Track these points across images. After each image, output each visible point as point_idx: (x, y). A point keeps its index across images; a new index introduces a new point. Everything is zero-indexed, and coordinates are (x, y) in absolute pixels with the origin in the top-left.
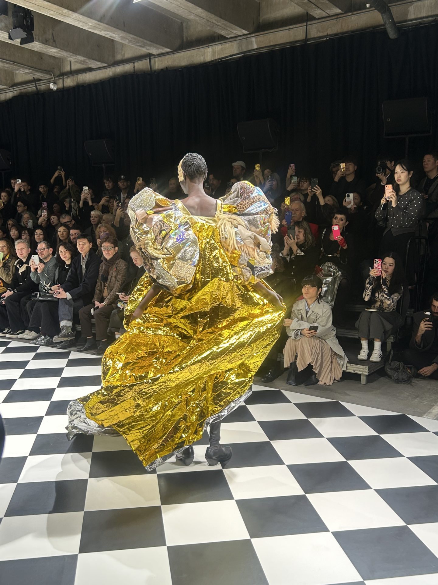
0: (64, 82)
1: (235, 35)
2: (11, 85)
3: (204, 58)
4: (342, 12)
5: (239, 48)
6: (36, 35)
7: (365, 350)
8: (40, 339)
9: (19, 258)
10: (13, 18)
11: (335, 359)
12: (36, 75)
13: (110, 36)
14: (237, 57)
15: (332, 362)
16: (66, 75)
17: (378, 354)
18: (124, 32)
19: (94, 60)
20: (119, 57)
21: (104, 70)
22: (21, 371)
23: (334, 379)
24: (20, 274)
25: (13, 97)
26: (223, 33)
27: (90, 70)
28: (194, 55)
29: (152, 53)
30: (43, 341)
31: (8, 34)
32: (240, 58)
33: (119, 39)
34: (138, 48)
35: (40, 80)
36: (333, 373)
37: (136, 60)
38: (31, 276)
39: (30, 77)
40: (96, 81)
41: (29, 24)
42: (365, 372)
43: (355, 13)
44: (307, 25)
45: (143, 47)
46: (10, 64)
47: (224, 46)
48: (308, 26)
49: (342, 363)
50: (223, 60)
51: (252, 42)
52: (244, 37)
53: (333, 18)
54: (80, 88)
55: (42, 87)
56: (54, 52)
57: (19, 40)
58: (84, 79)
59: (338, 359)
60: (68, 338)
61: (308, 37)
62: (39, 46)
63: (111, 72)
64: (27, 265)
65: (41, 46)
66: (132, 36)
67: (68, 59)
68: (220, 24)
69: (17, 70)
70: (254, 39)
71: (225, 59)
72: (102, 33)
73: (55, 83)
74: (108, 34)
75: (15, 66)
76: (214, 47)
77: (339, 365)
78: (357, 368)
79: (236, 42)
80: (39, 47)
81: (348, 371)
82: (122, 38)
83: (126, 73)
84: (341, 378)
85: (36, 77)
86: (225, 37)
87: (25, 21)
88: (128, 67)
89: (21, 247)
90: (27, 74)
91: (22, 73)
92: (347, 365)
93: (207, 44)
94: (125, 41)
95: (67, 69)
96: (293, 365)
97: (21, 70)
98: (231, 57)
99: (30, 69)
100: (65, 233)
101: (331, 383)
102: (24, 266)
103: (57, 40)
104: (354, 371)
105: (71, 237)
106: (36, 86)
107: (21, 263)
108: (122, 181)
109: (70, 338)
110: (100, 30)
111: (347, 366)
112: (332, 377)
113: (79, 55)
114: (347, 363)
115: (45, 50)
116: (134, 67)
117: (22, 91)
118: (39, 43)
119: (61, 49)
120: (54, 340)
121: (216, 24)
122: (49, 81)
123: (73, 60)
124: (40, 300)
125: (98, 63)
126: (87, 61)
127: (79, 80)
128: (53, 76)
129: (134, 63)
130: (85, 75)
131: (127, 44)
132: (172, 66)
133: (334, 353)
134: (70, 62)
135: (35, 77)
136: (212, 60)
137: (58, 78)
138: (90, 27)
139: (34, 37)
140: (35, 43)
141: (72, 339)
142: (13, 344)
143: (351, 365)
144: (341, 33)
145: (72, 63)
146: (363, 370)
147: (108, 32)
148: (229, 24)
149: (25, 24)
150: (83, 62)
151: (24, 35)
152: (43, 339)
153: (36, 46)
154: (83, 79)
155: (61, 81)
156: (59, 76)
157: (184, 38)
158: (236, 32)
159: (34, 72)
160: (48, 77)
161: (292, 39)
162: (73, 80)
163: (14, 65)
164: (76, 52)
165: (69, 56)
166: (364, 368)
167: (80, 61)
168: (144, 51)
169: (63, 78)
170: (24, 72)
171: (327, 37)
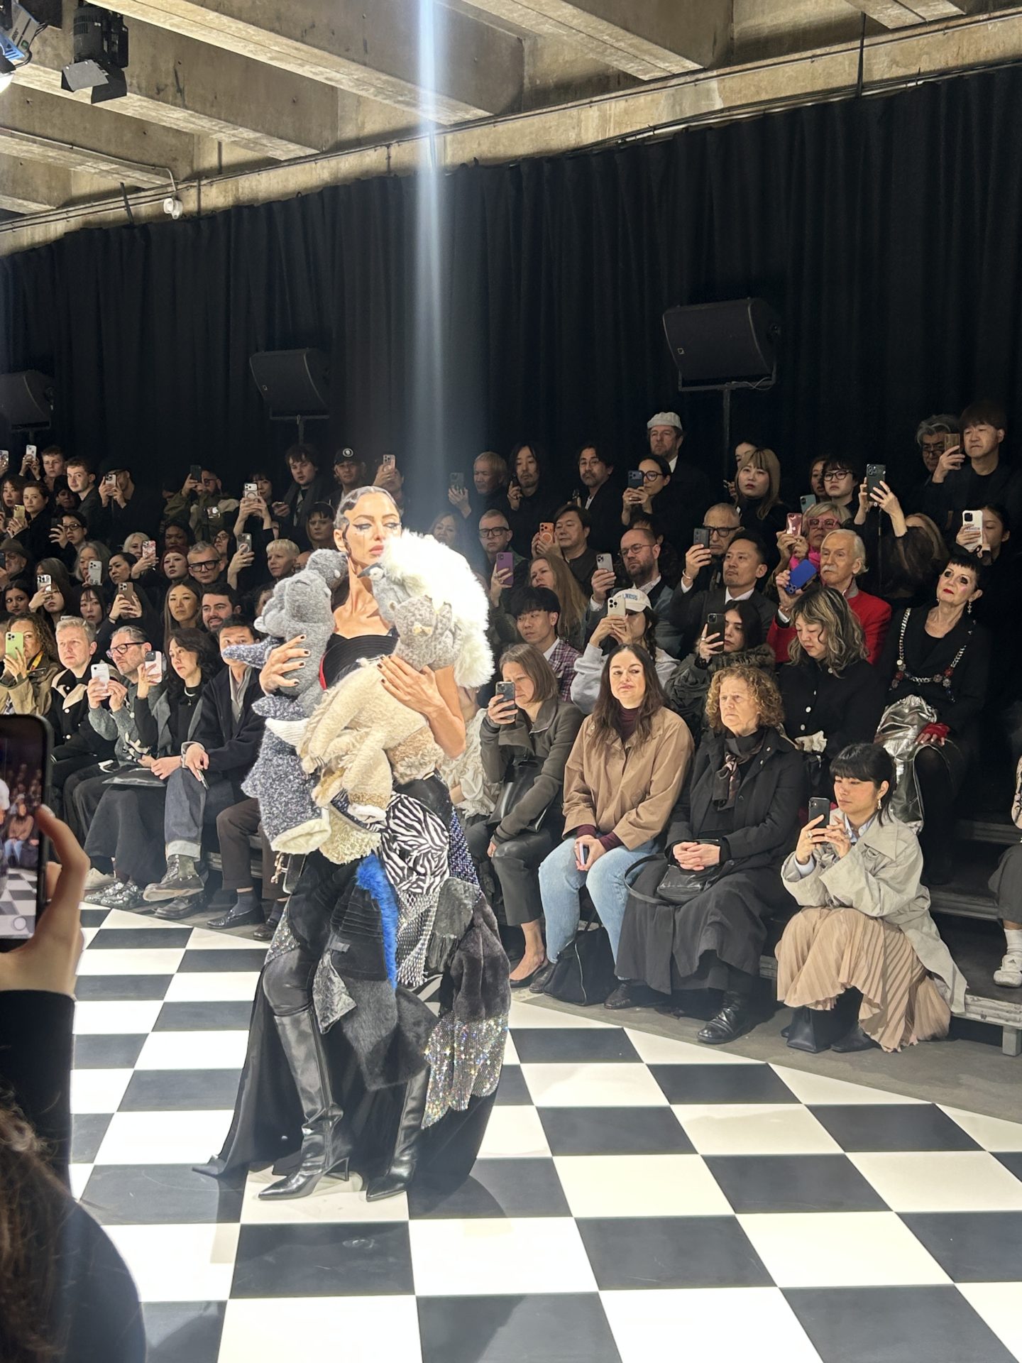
0: (202, 195)
1: (663, 74)
2: (61, 203)
3: (579, 135)
4: (961, 12)
5: (673, 106)
6: (132, 77)
7: (1015, 958)
8: (111, 891)
10: (75, 34)
12: (129, 177)
13: (327, 79)
14: (666, 133)
16: (207, 178)
18: (363, 67)
19: (281, 138)
20: (348, 131)
21: (307, 166)
24: (67, 711)
25: (65, 234)
26: (631, 68)
27: (271, 163)
28: (550, 127)
29: (438, 120)
30: (118, 897)
31: (61, 74)
32: (676, 133)
33: (352, 84)
34: (403, 107)
35: (138, 190)
37: (393, 138)
38: (89, 717)
39: (112, 183)
40: (287, 194)
41: (116, 49)
42: (1014, 1020)
43: (998, 14)
44: (862, 47)
45: (414, 106)
46: (61, 149)
47: (632, 101)
48: (865, 49)
50: (628, 140)
51: (709, 91)
52: (688, 79)
53: (936, 27)
54: (241, 212)
55: (144, 209)
56: (178, 119)
57: (89, 91)
58: (254, 187)
60: (185, 890)
61: (865, 79)
62: (139, 103)
63: (325, 171)
64: (84, 689)
65: (145, 104)
66: (385, 77)
67: (214, 137)
68: (622, 44)
69: (80, 165)
70: (714, 84)
71: (633, 138)
72: (306, 71)
73: (177, 198)
74: (322, 73)
75: (73, 155)
76: (606, 105)
78: (991, 1008)
79: (665, 92)
80: (141, 107)
82: (359, 82)
83: (367, 172)
84: (944, 1032)
85: (127, 182)
86: (635, 79)
87: (105, 43)
88: (371, 159)
89: (70, 639)
90: (104, 174)
91: (93, 171)
92: (964, 998)
93: (587, 98)
94: (367, 90)
95: (210, 161)
97: (89, 164)
98: (651, 133)
99: (112, 162)
102: (76, 691)
103: (186, 88)
104: (983, 1016)
105: (205, 615)
106: (127, 206)
107: (70, 681)
108: (345, 463)
109: (192, 892)
110: (300, 62)
113: (241, 126)
114: (966, 993)
115: (154, 114)
116: (389, 157)
117: (91, 217)
118: (139, 97)
119: (197, 112)
120: (147, 897)
121: (612, 46)
122: (161, 193)
123: (225, 140)
125: (292, 146)
126: (265, 141)
127: (240, 190)
128: (172, 181)
129: (388, 146)
130: (258, 177)
131: (372, 97)
132: (489, 155)
134: (220, 144)
135: (124, 182)
136: (600, 139)
137: (185, 185)
138: (274, 54)
139: (128, 80)
140: (130, 98)
141: (198, 893)
143: (973, 1000)
144: (956, 68)
145: (223, 144)
146: (1007, 1015)
147: (321, 69)
148: (646, 45)
149: (105, 49)
150: (252, 145)
151: (101, 78)
152: (120, 892)
153: (132, 105)
154: (252, 189)
155: (193, 192)
156: (187, 179)
157: (526, 81)
158: (667, 65)
159: (123, 168)
160: (159, 181)
161: (820, 85)
162: (225, 191)
163: (73, 153)
164: (234, 118)
165: (217, 128)
166: (1012, 1009)
167: (245, 141)
168: (417, 114)
169: (199, 185)
170: (97, 171)
171: (919, 80)
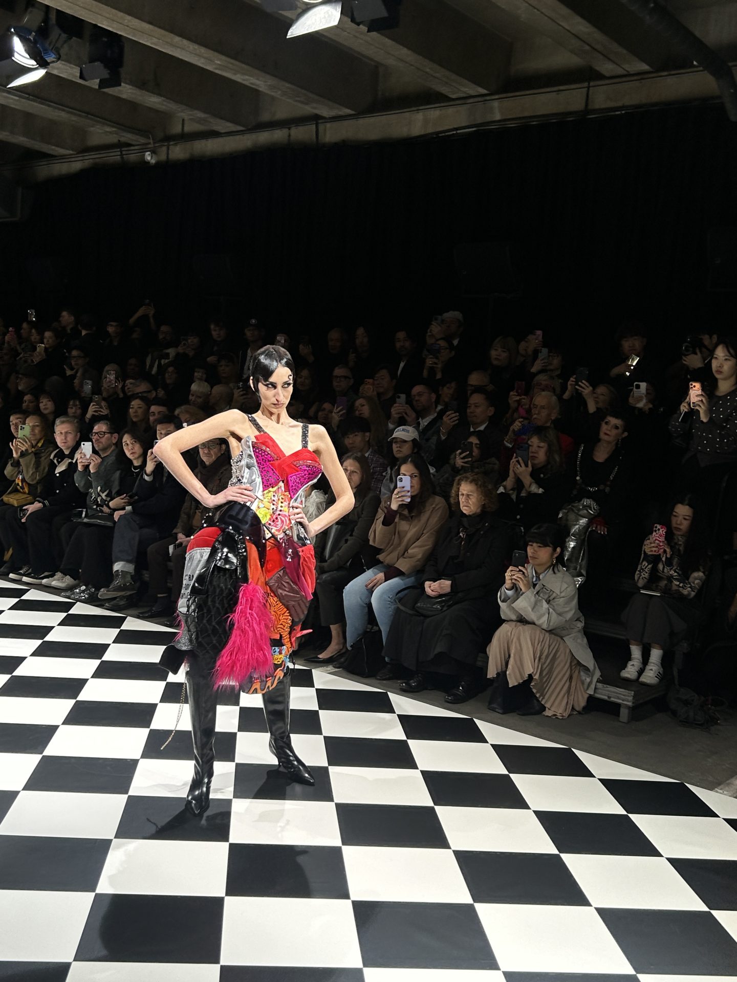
0: (170, 152)
1: (465, 95)
2: (80, 151)
3: (409, 129)
4: (651, 70)
5: (470, 116)
6: (126, 75)
7: (635, 663)
8: (77, 591)
9: (58, 447)
10: (90, 45)
11: (577, 672)
12: (123, 136)
13: (252, 84)
14: (465, 133)
15: (571, 678)
16: (174, 140)
17: (655, 672)
18: (275, 80)
19: (222, 118)
20: (265, 117)
21: (238, 137)
22: (36, 643)
23: (573, 709)
24: (58, 475)
25: (81, 169)
26: (444, 90)
27: (215, 134)
28: (392, 124)
29: (321, 114)
30: (82, 594)
31: (80, 70)
32: (470, 134)
33: (267, 88)
34: (300, 105)
35: (130, 145)
36: (572, 697)
37: (293, 123)
38: (75, 477)
39: (112, 139)
40: (224, 154)
41: (116, 55)
42: (628, 701)
43: (673, 72)
44: (588, 87)
45: (306, 104)
46: (80, 116)
47: (444, 111)
48: (591, 88)
49: (588, 680)
50: (440, 135)
51: (492, 107)
52: (480, 99)
53: (635, 78)
54: (193, 163)
55: (132, 157)
56: (156, 102)
57: (98, 81)
59: (582, 673)
60: (124, 593)
61: (590, 107)
62: (130, 91)
64: (70, 461)
65: (134, 92)
66: (287, 85)
67: (180, 115)
68: (437, 75)
69: (92, 127)
70: (496, 104)
71: (443, 135)
72: (238, 78)
73: (154, 152)
74: (247, 80)
75: (88, 121)
76: (428, 112)
77: (583, 683)
78: (614, 692)
79: (465, 107)
80: (130, 93)
81: (597, 695)
82: (271, 87)
83: (274, 144)
84: (584, 708)
85: (122, 140)
86: (447, 97)
87: (109, 52)
88: (278, 135)
90: (108, 133)
91: (100, 131)
92: (596, 685)
93: (416, 107)
94: (277, 92)
95: (177, 130)
96: (502, 675)
97: (98, 127)
98: (455, 132)
99: (113, 127)
100: (140, 411)
101: (566, 715)
102: (66, 462)
103: (161, 84)
104: (609, 697)
105: (151, 418)
106: (122, 155)
107: (61, 456)
108: (251, 328)
109: (129, 593)
110: (233, 72)
111: (598, 687)
112: (569, 702)
113: (197, 109)
114: (597, 682)
115: (141, 97)
116: (289, 136)
117: (98, 160)
118: (131, 87)
119: (167, 98)
120: (100, 596)
121: (432, 75)
122: (144, 148)
123: (186, 118)
124: (86, 524)
125: (229, 125)
126: (211, 120)
127: (194, 150)
128: (152, 141)
129: (289, 129)
130: (206, 142)
131: (279, 97)
132: (353, 139)
133: (575, 662)
134: (183, 120)
135: (120, 139)
136: (423, 134)
137: (159, 144)
138: (215, 66)
139: (123, 77)
140: (125, 87)
141: (133, 594)
142: (33, 595)
143: (604, 687)
144: (647, 105)
145: (185, 120)
146: (624, 697)
147: (246, 76)
148: (454, 76)
149: (109, 55)
150: (202, 122)
151: (106, 74)
152: (83, 591)
153: (126, 91)
155: (164, 149)
156: (161, 140)
157: (379, 93)
158: (467, 89)
159: (121, 131)
160: (143, 141)
161: (561, 109)
162: (185, 149)
163: (87, 119)
164: (192, 104)
166: (626, 694)
167: (198, 119)
168: (308, 110)
169: (169, 145)
170: (103, 131)
171: (623, 110)
